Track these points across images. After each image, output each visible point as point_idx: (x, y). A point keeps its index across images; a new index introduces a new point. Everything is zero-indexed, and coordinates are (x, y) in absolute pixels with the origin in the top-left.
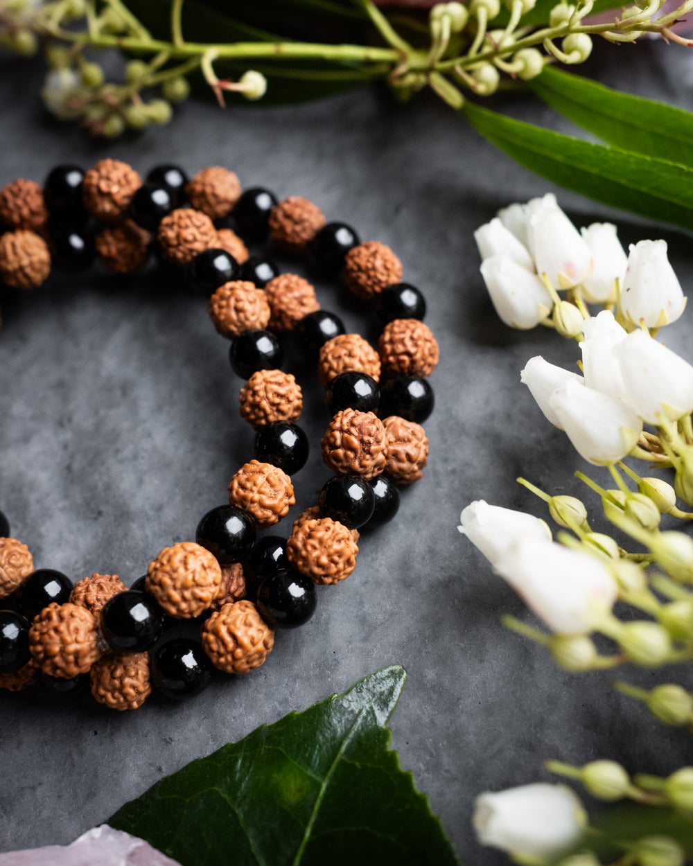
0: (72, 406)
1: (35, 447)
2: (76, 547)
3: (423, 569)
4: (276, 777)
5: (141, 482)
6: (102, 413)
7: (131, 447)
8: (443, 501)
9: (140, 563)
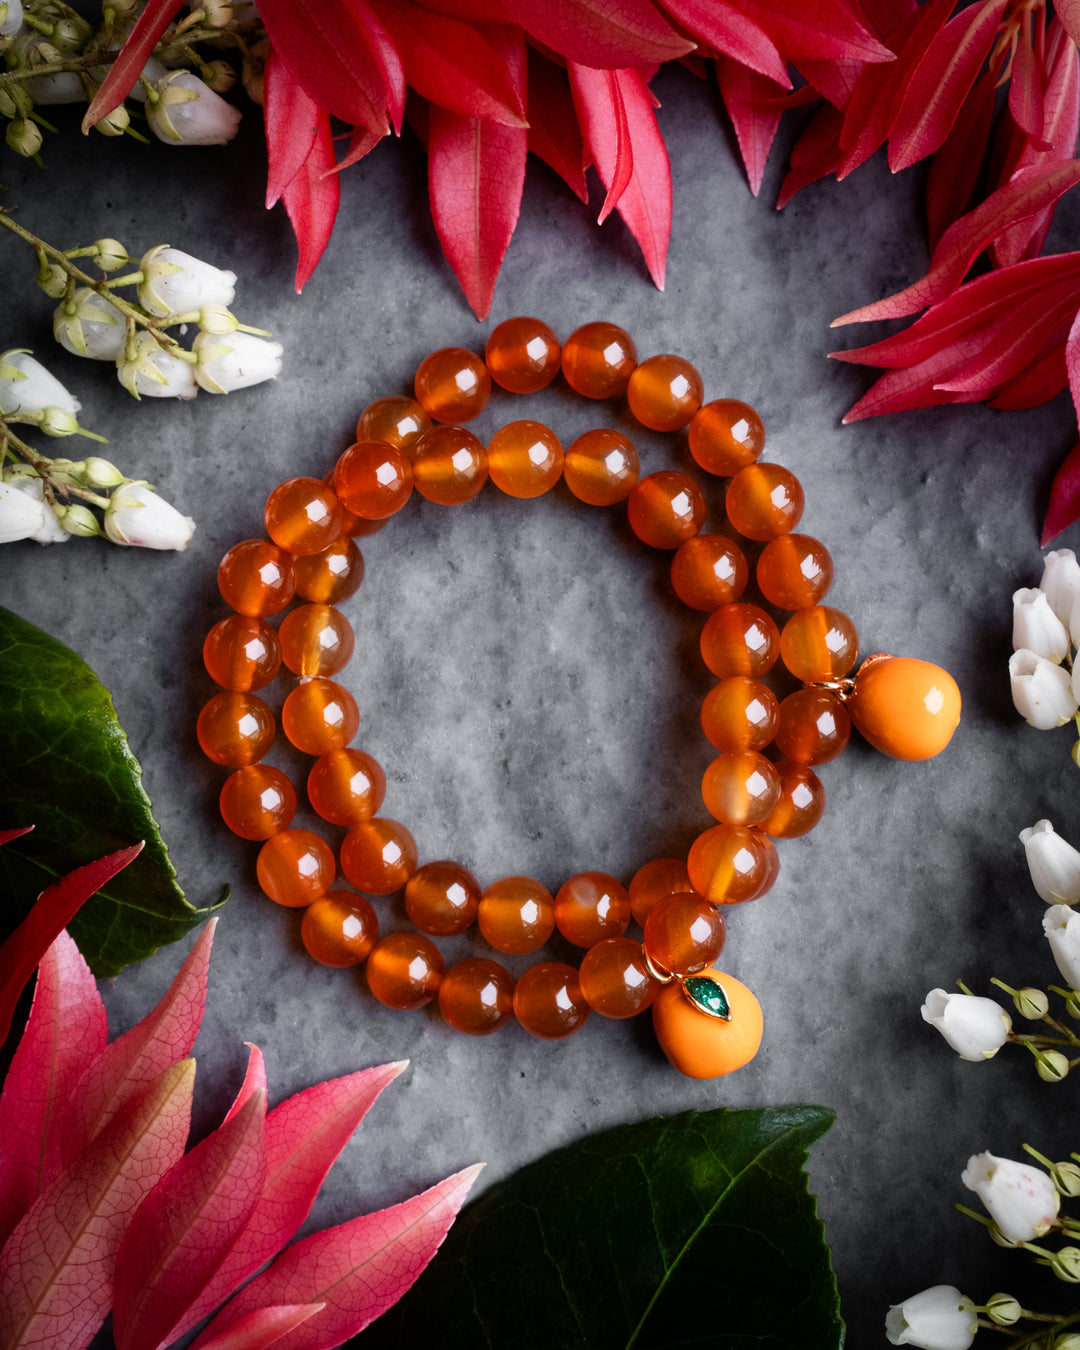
0: (511, 685)
1: (468, 727)
3: (869, 977)
5: (586, 810)
6: (546, 704)
7: (579, 761)
8: (904, 904)
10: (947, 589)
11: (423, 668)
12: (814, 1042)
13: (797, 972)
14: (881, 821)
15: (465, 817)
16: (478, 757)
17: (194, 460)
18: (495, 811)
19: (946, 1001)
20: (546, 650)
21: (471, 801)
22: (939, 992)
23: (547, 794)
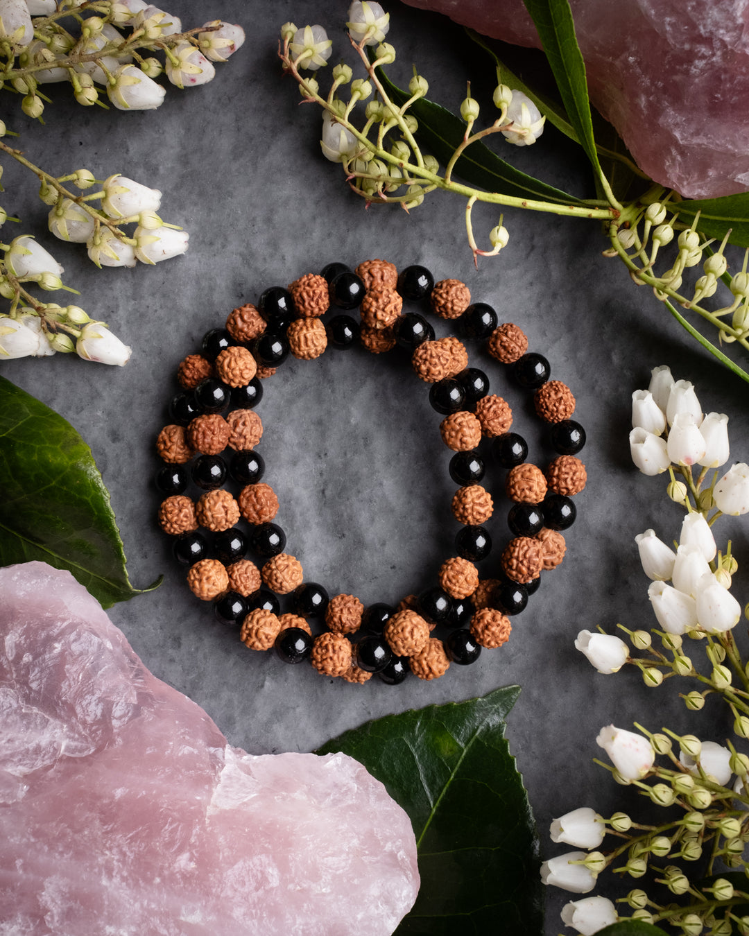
0: (327, 443)
1: (301, 469)
2: (326, 555)
4: (439, 739)
5: (373, 520)
6: (349, 456)
7: (368, 491)
10: (593, 388)
11: (273, 433)
15: (298, 524)
16: (306, 488)
17: (133, 302)
18: (316, 521)
19: (590, 638)
20: (349, 422)
21: (302, 514)
22: (586, 632)
23: (349, 511)
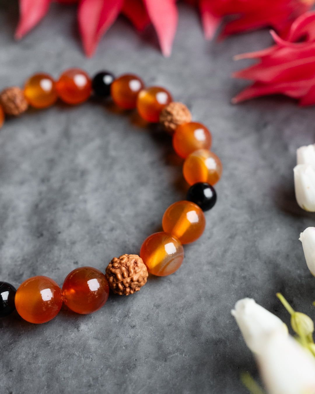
8: (232, 293)
9: (51, 269)
12: (166, 361)
13: (164, 319)
14: (225, 251)
